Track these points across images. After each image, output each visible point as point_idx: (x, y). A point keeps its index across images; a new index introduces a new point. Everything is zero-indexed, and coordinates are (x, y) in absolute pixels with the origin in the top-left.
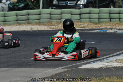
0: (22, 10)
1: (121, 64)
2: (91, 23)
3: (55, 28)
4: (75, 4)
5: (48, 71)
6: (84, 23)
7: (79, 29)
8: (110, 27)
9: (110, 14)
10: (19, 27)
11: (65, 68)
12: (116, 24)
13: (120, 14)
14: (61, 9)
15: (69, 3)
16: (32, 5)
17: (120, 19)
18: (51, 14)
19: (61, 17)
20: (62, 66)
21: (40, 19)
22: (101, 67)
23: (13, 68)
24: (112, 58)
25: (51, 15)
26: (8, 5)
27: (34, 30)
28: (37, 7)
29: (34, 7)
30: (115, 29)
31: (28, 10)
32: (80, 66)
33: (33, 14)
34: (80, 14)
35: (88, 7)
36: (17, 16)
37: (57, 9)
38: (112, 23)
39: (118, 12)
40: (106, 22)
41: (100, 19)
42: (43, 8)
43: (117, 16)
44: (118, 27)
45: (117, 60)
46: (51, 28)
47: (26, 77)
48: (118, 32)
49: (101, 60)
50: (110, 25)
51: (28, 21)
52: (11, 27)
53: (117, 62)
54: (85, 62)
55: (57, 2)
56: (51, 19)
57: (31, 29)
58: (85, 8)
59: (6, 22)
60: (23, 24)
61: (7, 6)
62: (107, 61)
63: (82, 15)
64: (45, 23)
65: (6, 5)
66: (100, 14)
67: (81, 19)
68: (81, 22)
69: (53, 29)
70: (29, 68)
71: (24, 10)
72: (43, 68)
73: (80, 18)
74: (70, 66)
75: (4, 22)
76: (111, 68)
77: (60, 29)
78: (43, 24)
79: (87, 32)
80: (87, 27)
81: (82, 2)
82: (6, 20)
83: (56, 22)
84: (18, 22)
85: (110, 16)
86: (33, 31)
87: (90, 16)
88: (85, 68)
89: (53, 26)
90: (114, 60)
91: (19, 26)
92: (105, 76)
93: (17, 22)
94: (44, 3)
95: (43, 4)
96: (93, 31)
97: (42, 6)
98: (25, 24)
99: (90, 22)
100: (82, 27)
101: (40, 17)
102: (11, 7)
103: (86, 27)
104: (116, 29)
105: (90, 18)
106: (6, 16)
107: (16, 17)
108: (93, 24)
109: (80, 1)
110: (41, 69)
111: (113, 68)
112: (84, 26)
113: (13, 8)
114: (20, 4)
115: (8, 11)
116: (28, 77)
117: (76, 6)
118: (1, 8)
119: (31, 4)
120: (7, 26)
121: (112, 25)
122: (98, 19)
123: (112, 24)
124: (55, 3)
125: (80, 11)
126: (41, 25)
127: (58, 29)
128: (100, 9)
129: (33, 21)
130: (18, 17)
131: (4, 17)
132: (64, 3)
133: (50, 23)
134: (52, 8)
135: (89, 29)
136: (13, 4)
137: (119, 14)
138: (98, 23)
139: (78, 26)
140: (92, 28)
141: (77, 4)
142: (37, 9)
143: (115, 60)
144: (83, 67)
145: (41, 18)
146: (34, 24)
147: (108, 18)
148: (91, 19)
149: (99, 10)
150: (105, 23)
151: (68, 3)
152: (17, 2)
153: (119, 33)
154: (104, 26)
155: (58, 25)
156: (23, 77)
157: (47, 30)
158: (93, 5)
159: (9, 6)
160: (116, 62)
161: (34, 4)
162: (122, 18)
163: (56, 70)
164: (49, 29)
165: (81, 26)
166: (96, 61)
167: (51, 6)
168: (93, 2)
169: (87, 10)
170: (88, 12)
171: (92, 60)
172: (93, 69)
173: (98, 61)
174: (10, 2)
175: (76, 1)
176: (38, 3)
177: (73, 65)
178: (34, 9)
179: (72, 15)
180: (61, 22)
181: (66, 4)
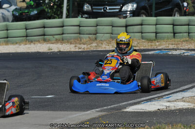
0: (35, 20)
1: (190, 104)
3: (87, 48)
4: (118, 10)
5: (74, 116)
8: (173, 46)
9: (174, 25)
10: (29, 46)
11: (101, 111)
12: (184, 41)
13: (190, 27)
14: (96, 18)
15: (110, 9)
16: (51, 12)
17: (189, 33)
18: (81, 25)
19: (96, 31)
20: (97, 108)
21: (63, 34)
22: (159, 109)
24: (175, 95)
25: (81, 28)
26: (13, 11)
27: (53, 51)
28: (58, 15)
29: (53, 14)
30: (181, 49)
31: (43, 19)
32: (125, 108)
33: (53, 26)
34: (126, 26)
35: (138, 15)
36: (26, 29)
37: (90, 18)
38: (176, 40)
39: (187, 23)
40: (168, 38)
41: (158, 34)
42: (68, 17)
43: (185, 28)
44: (186, 47)
45: (183, 98)
46: (80, 49)
47: (40, 125)
48: (185, 54)
49: (159, 97)
50: (174, 43)
51: (44, 37)
52: (17, 46)
53: (184, 101)
54: (134, 101)
55: (90, 7)
56: (80, 34)
57: (49, 50)
58: (134, 16)
59: (9, 39)
60: (36, 41)
61: (11, 13)
62: (168, 99)
63: (129, 28)
64: (71, 39)
65: (9, 11)
66: (157, 26)
69: (83, 50)
70: (44, 110)
71: (38, 19)
74: (109, 107)
75: (6, 39)
76: (174, 110)
77: (95, 49)
78: (68, 42)
80: (137, 46)
81: (130, 7)
82: (9, 36)
83: (88, 39)
84: (28, 38)
85: (173, 29)
86: (51, 52)
87: (142, 28)
88: (133, 111)
89: (84, 44)
90: (178, 98)
91: (30, 44)
92: (165, 123)
93: (27, 38)
94: (69, 8)
95: (68, 10)
96: (147, 53)
97: (66, 14)
98: (39, 41)
99: (143, 38)
101: (63, 30)
102: (17, 15)
103: (135, 46)
104: (183, 49)
105: (142, 33)
106: (8, 29)
108: (147, 42)
109: (126, 6)
110: (63, 112)
111: (177, 110)
113: (19, 17)
114: (31, 10)
115: (13, 21)
116: (43, 125)
117: (120, 14)
119: (49, 11)
120: (11, 44)
121: (176, 43)
122: (155, 34)
123: (178, 41)
124: (88, 9)
125: (126, 21)
126: (65, 43)
127: (92, 49)
128: (158, 18)
129: (51, 37)
130: (28, 31)
131: (6, 31)
132: (101, 9)
133: (79, 39)
134: (82, 17)
135: (141, 49)
136: (21, 10)
137: (189, 25)
138: (155, 40)
140: (145, 48)
141: (122, 10)
142: (59, 18)
143: (181, 98)
144: (130, 109)
145: (65, 32)
146: (53, 42)
147: (171, 33)
148: (143, 34)
149: (157, 20)
150: (166, 40)
152: (27, 8)
153: (187, 55)
154: (164, 44)
155: (92, 43)
156: (35, 125)
157: (74, 52)
158: (147, 12)
159: (14, 13)
160: (182, 101)
161: (54, 10)
162: (194, 32)
163: (88, 114)
164: (77, 50)
166: (150, 100)
167: (81, 13)
168: (148, 6)
169: (137, 20)
170: (139, 22)
171: (145, 99)
172: (146, 112)
173: (153, 100)
174: (16, 7)
175: (120, 5)
176: (59, 9)
177: (114, 106)
178: (54, 18)
179: (113, 28)
180: (96, 39)
181: (105, 11)
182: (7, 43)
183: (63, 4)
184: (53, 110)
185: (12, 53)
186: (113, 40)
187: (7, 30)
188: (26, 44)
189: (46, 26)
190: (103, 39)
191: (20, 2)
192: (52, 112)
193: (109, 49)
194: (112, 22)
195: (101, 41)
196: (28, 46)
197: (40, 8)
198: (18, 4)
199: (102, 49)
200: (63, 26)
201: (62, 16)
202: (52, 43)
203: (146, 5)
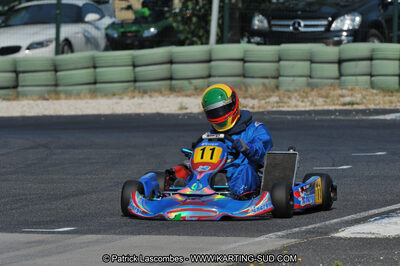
0: (151, 47)
2: (375, 91)
3: (259, 107)
4: (322, 29)
5: (232, 246)
6: (352, 90)
7: (336, 111)
10: (140, 101)
11: (287, 236)
14: (279, 44)
15: (306, 26)
16: (184, 30)
18: (246, 59)
19: (278, 70)
20: (279, 231)
21: (209, 76)
23: (118, 237)
25: (247, 64)
26: (107, 29)
27: (188, 111)
28: (200, 37)
29: (189, 36)
32: (337, 231)
33: (189, 59)
34: (340, 62)
35: (364, 39)
36: (134, 66)
37: (265, 44)
51: (171, 83)
52: (115, 100)
56: (244, 76)
57: (181, 108)
58: (355, 41)
59: (98, 86)
60: (155, 91)
61: (103, 32)
63: (345, 65)
65: (97, 28)
67: (343, 78)
68: (341, 86)
71: (158, 46)
72: (215, 235)
73: (341, 75)
74: (304, 228)
75: (92, 87)
77: (275, 109)
79: (363, 120)
80: (362, 103)
81: (347, 23)
82: (99, 79)
83: (261, 88)
84: (138, 84)
86: (184, 115)
87: (371, 65)
88: (353, 236)
89: (253, 98)
91: (142, 97)
93: (135, 84)
94: (223, 23)
95: (220, 26)
96: (382, 117)
97: (217, 35)
98: (160, 91)
99: (373, 85)
100: (344, 104)
101: (210, 68)
102: (116, 35)
103: (357, 104)
105: (371, 75)
106: (97, 65)
107: (131, 68)
108: (382, 94)
109: (339, 20)
112: (353, 99)
113: (121, 40)
114: (144, 25)
115: (107, 49)
117: (326, 37)
118: (84, 39)
119: (181, 28)
120: (102, 96)
122: (397, 78)
124: (261, 24)
125: (340, 53)
127: (269, 108)
129: (185, 82)
130: (138, 69)
131: (92, 70)
132: (288, 26)
133: (243, 88)
134: (249, 42)
135: (369, 110)
136: (122, 27)
138: (397, 91)
139: (332, 101)
140: (378, 107)
141: (332, 29)
142: (202, 44)
144: (347, 233)
145: (213, 73)
146: (189, 93)
148: (373, 78)
151: (302, 24)
152: (136, 21)
155: (268, 97)
158: (382, 33)
159: (110, 32)
161: (193, 27)
163: (260, 243)
165: (343, 100)
166: (387, 214)
167: (247, 34)
168: (383, 21)
169: (362, 48)
170: (366, 53)
171: (376, 211)
172: (379, 239)
173: (394, 214)
174: (113, 20)
175: (326, 18)
176: (203, 24)
177: (313, 226)
178: (192, 43)
179: (314, 65)
180: (277, 87)
181: (296, 29)
182: (94, 94)
183: (210, 15)
184: (188, 235)
185: (105, 116)
186: (312, 90)
187: (95, 67)
188: (134, 97)
189: (175, 60)
190: (291, 88)
191: (122, 9)
192: (186, 237)
193: (303, 109)
194: (311, 53)
195: (289, 91)
196: (137, 100)
197: (162, 24)
198: (117, 13)
199: (290, 109)
200: (209, 61)
201: (208, 38)
202: (187, 96)
203: (380, 19)
